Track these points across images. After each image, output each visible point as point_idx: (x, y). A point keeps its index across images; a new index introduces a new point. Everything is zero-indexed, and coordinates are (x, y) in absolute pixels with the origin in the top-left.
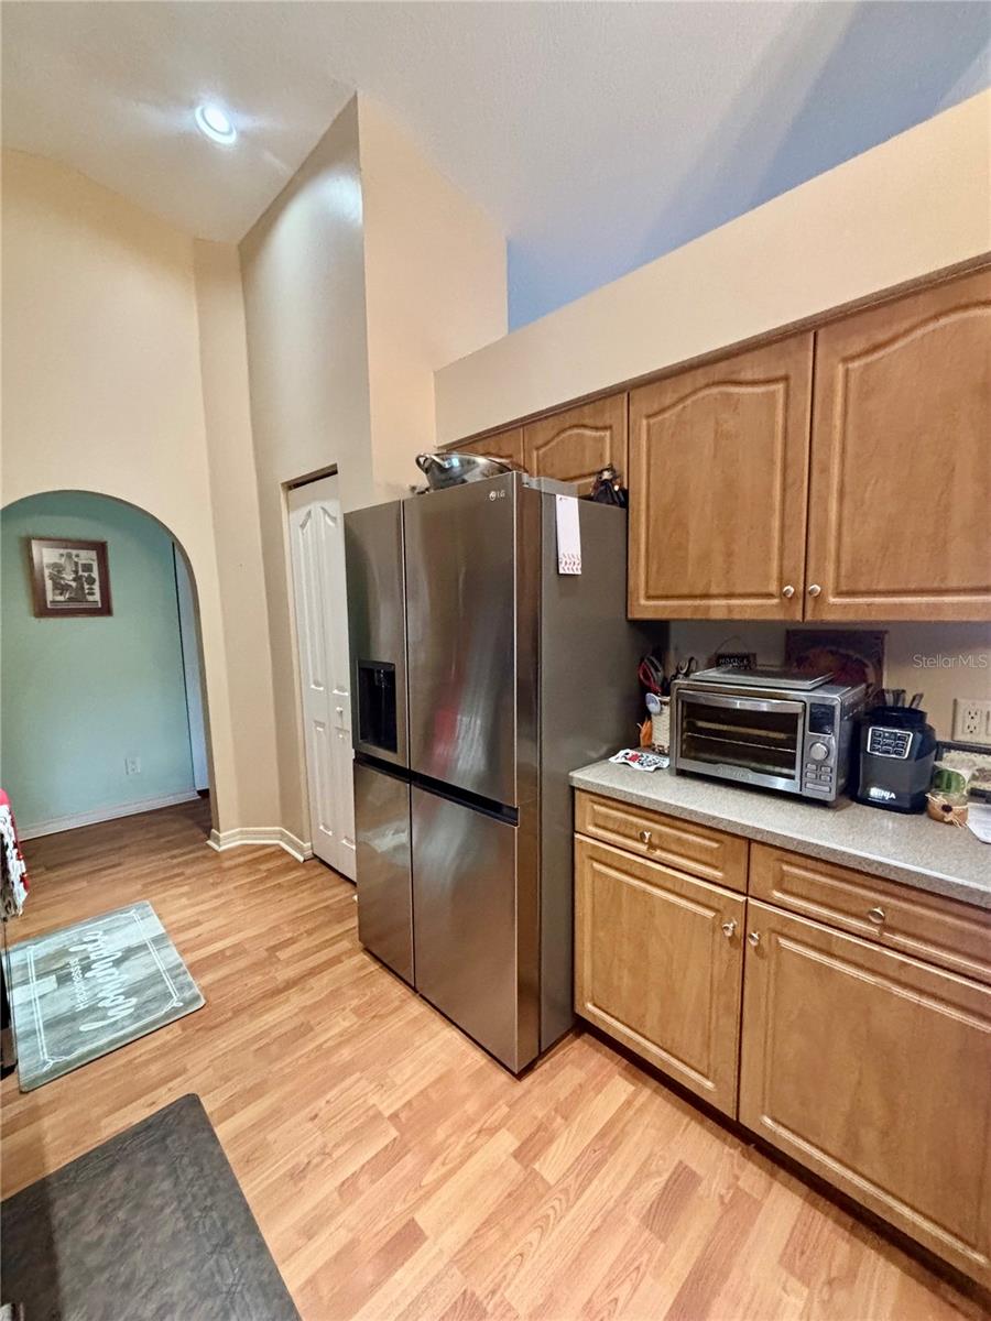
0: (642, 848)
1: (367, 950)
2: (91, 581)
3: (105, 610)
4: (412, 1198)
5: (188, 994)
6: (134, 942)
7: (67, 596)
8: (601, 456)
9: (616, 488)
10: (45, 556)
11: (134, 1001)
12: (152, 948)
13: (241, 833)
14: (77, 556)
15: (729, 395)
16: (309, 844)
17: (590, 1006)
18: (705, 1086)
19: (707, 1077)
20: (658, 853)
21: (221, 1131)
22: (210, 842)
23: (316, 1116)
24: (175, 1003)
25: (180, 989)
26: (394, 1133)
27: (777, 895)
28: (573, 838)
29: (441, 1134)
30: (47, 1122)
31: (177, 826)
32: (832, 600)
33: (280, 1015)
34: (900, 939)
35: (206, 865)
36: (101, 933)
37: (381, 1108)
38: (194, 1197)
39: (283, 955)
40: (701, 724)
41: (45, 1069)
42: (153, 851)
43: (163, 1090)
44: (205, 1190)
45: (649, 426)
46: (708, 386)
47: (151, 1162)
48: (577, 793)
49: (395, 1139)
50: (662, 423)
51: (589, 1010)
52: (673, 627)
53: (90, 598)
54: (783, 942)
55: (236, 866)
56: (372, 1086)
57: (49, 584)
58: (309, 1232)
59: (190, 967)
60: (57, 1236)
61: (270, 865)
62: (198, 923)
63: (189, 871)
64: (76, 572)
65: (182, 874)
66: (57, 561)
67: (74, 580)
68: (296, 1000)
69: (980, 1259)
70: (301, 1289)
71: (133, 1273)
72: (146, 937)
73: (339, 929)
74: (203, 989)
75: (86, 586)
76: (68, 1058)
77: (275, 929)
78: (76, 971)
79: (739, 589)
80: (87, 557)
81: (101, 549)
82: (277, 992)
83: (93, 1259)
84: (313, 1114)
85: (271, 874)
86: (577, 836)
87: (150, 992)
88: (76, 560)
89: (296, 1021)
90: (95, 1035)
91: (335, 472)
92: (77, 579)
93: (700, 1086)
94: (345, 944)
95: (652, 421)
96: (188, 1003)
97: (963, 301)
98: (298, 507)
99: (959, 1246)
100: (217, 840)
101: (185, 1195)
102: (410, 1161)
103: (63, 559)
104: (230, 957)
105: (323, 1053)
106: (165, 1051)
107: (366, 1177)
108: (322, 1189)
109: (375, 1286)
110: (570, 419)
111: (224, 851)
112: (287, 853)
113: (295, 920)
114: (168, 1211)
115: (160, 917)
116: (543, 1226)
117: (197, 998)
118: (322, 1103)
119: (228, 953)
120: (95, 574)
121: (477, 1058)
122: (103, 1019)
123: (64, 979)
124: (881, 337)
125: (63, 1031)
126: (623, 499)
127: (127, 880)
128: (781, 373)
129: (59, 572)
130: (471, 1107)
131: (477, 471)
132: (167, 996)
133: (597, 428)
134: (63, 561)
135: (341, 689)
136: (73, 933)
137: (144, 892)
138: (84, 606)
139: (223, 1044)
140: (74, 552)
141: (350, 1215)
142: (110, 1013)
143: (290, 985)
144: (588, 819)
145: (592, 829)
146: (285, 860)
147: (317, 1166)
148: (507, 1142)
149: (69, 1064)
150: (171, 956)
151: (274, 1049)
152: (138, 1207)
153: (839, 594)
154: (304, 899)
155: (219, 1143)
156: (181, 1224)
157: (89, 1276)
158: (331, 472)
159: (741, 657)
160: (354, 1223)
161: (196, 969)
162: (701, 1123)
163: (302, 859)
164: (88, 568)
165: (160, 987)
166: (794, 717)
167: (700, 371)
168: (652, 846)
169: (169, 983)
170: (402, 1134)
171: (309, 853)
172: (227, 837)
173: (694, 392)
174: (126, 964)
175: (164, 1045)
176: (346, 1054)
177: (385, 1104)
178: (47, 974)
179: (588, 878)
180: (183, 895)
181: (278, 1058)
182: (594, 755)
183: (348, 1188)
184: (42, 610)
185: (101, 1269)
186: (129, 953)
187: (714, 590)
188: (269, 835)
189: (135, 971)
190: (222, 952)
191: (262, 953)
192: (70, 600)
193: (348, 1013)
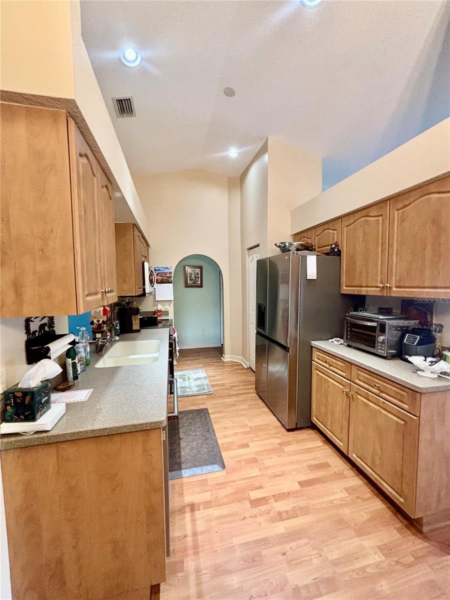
0: (328, 366)
1: (257, 394)
2: (198, 278)
3: (201, 286)
4: (249, 441)
5: (209, 390)
6: (200, 377)
8: (334, 239)
9: (336, 250)
10: (189, 270)
11: (198, 388)
12: (203, 379)
13: (231, 357)
15: (367, 220)
16: (249, 363)
17: (315, 418)
18: (340, 444)
19: (341, 442)
20: (331, 368)
21: (211, 416)
22: (222, 358)
24: (206, 391)
25: (208, 389)
26: (249, 429)
27: (357, 381)
28: (312, 362)
29: (261, 434)
31: (213, 353)
32: (394, 289)
33: (230, 400)
34: (384, 395)
35: (220, 364)
36: (193, 373)
38: (204, 423)
39: (234, 388)
40: (353, 329)
42: (206, 358)
43: (201, 406)
45: (347, 230)
46: (362, 217)
47: (197, 416)
48: (313, 348)
50: (349, 229)
51: (314, 419)
52: (367, 298)
53: (198, 282)
54: (359, 396)
55: (228, 366)
56: (248, 420)
57: (189, 278)
58: (225, 437)
59: (211, 385)
61: (236, 367)
62: (215, 376)
63: (215, 364)
64: (195, 275)
65: (213, 364)
68: (234, 399)
69: (402, 500)
71: (191, 429)
72: (202, 376)
73: (251, 387)
74: (213, 390)
77: (234, 382)
78: (187, 379)
79: (370, 285)
80: (198, 271)
81: (201, 268)
82: (230, 396)
84: (232, 420)
85: (236, 369)
86: (313, 362)
87: (201, 388)
88: (195, 271)
89: (234, 402)
90: (189, 392)
91: (259, 246)
92: (195, 277)
93: (339, 444)
94: (252, 391)
95: (348, 228)
96: (209, 392)
97: (428, 192)
98: (251, 255)
99: (398, 496)
100: (224, 358)
101: (202, 422)
102: (251, 435)
104: (221, 385)
105: (238, 410)
106: (202, 399)
107: (240, 434)
108: (230, 432)
110: (326, 227)
111: (226, 361)
112: (243, 366)
113: (240, 382)
114: (198, 423)
115: (206, 373)
116: (279, 456)
117: (211, 391)
118: (234, 419)
120: (199, 276)
121: (279, 424)
122: (191, 390)
123: (184, 380)
124: (407, 203)
125: (183, 389)
126: (339, 253)
127: (200, 363)
128: (380, 214)
129: (191, 275)
130: (271, 432)
131: (294, 246)
132: (205, 389)
133: (333, 230)
134: (192, 272)
135: (253, 311)
136: (187, 372)
137: (203, 367)
138: (196, 285)
139: (214, 402)
140: (195, 269)
143: (234, 395)
144: (316, 357)
145: (316, 360)
146: (242, 367)
147: (230, 428)
148: (278, 441)
150: (207, 382)
151: (226, 406)
152: (193, 420)
153: (397, 287)
154: (244, 377)
156: (201, 426)
158: (258, 246)
159: (387, 309)
160: (235, 439)
161: (212, 386)
162: (341, 458)
163: (246, 367)
164: (198, 274)
165: (203, 387)
166: (375, 327)
167: (359, 213)
168: (330, 366)
169: (206, 387)
170: (251, 430)
171: (248, 366)
172: (227, 357)
173: (359, 219)
174: (197, 381)
176: (243, 412)
177: (249, 424)
178: (181, 378)
179: (315, 375)
180: (212, 369)
181: (227, 408)
182: (325, 338)
183: (235, 434)
184: (187, 286)
186: (198, 379)
187: (363, 285)
188: (238, 359)
189: (199, 382)
190: (219, 384)
191: (229, 387)
192: (193, 283)
193: (247, 405)
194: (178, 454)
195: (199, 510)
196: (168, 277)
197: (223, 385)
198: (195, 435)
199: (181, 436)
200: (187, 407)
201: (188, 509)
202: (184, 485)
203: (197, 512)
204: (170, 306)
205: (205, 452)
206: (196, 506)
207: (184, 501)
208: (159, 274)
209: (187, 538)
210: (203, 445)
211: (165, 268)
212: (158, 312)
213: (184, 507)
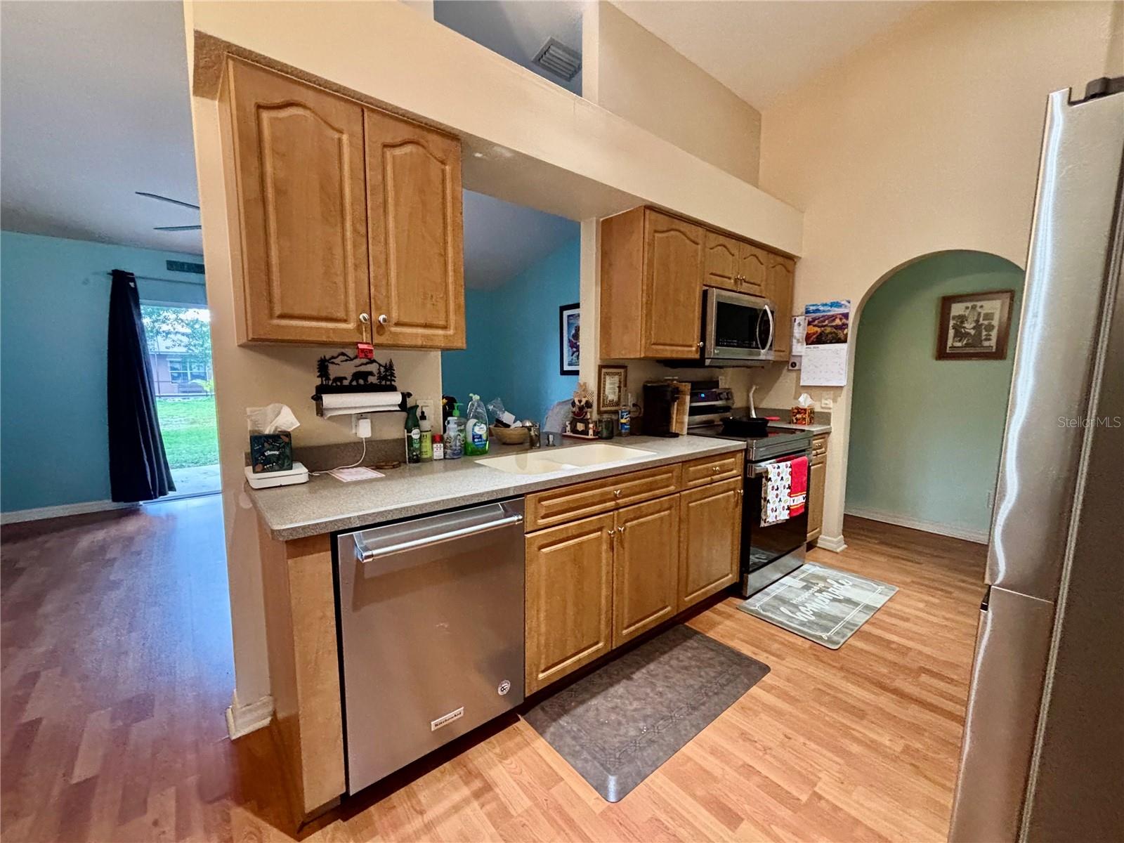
2: (990, 328)
3: (999, 354)
4: (759, 818)
5: (836, 638)
6: (855, 599)
7: (965, 342)
10: (956, 308)
11: (813, 618)
12: (859, 608)
14: (981, 307)
21: (755, 690)
23: (790, 738)
24: (825, 636)
25: (838, 633)
26: (804, 797)
30: (728, 623)
33: (858, 693)
36: (851, 583)
37: (820, 784)
38: (711, 687)
39: (924, 678)
41: (752, 608)
43: (765, 655)
44: (716, 691)
47: (722, 664)
49: (798, 799)
53: (986, 344)
56: (837, 775)
57: (951, 333)
58: (714, 752)
59: (859, 630)
60: (679, 647)
62: (907, 620)
63: (956, 594)
64: (977, 321)
65: (951, 593)
66: (963, 313)
67: (974, 328)
68: (884, 701)
70: (684, 754)
71: (672, 678)
72: (864, 601)
75: (984, 333)
76: (762, 612)
78: (815, 588)
80: (990, 306)
81: (1006, 298)
82: (884, 687)
83: (674, 662)
84: (790, 736)
87: (825, 622)
88: (979, 310)
89: (863, 706)
90: (781, 614)
92: (978, 327)
96: (830, 641)
101: (711, 683)
102: (784, 813)
103: (968, 311)
104: (892, 649)
105: (846, 732)
106: (792, 647)
107: (761, 781)
108: (742, 754)
109: (694, 796)
114: (700, 679)
115: (890, 600)
117: (836, 643)
118: (802, 740)
119: (893, 646)
122: (792, 613)
123: (807, 588)
125: (775, 603)
129: (962, 322)
132: (828, 631)
134: (967, 313)
136: (842, 575)
137: (905, 584)
138: (978, 350)
139: (812, 670)
140: (979, 304)
141: (731, 774)
142: (798, 614)
143: (896, 692)
147: (756, 747)
149: (760, 614)
150: (860, 618)
151: (827, 699)
152: (699, 667)
155: (747, 691)
156: (696, 687)
157: (668, 663)
160: (727, 777)
161: (861, 634)
164: (990, 316)
165: (831, 624)
169: (838, 627)
170: (806, 805)
174: (837, 604)
175: (794, 643)
176: (855, 748)
177: (824, 787)
180: (927, 602)
181: (821, 704)
183: (748, 770)
184: (943, 354)
185: (671, 666)
186: (846, 601)
189: (836, 609)
190: (890, 642)
191: (915, 666)
192: (967, 345)
193: (902, 742)
194: (588, 696)
195: (482, 806)
196: (837, 327)
197: (904, 651)
198: (661, 694)
199: (636, 676)
200: (732, 637)
201: (477, 784)
202: (527, 750)
203: (475, 804)
204: (835, 401)
205: (625, 735)
206: (488, 796)
207: (490, 768)
208: (814, 320)
209: (420, 816)
210: (645, 721)
211: (833, 305)
212: (799, 413)
213: (479, 775)
